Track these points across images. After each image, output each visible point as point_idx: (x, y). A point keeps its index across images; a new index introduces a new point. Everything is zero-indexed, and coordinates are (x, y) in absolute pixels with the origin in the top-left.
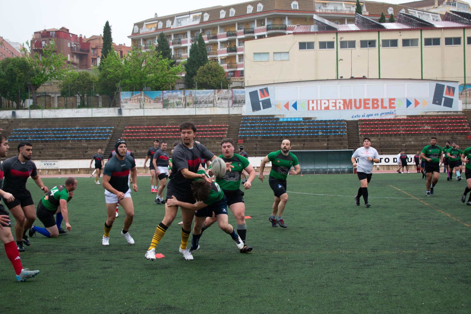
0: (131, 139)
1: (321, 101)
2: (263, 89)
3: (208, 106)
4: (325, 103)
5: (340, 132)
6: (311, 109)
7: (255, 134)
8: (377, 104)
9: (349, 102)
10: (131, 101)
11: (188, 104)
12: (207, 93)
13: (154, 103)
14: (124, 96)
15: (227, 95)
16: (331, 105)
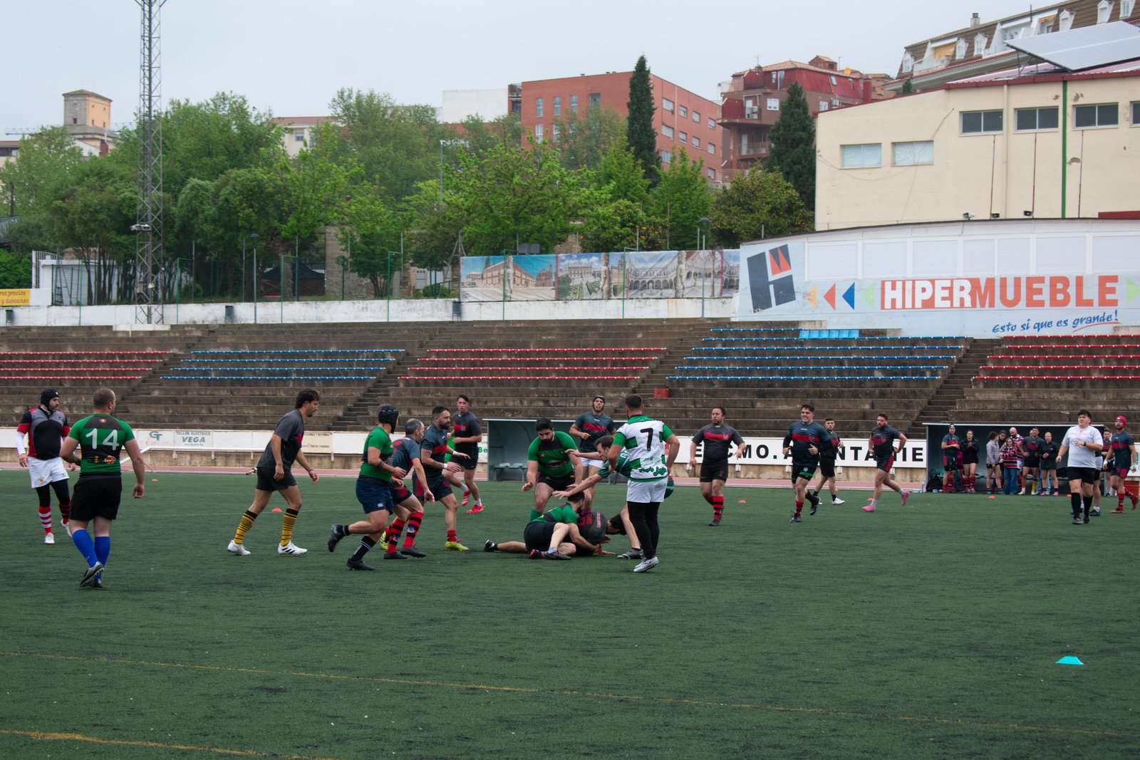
0: (421, 382)
1: (914, 281)
2: (777, 249)
3: (661, 294)
4: (924, 290)
5: (928, 373)
6: (888, 304)
7: (715, 372)
8: (1064, 291)
9: (986, 287)
10: (485, 281)
11: (616, 291)
12: (660, 260)
13: (537, 285)
14: (470, 266)
15: (710, 266)
16: (940, 293)
